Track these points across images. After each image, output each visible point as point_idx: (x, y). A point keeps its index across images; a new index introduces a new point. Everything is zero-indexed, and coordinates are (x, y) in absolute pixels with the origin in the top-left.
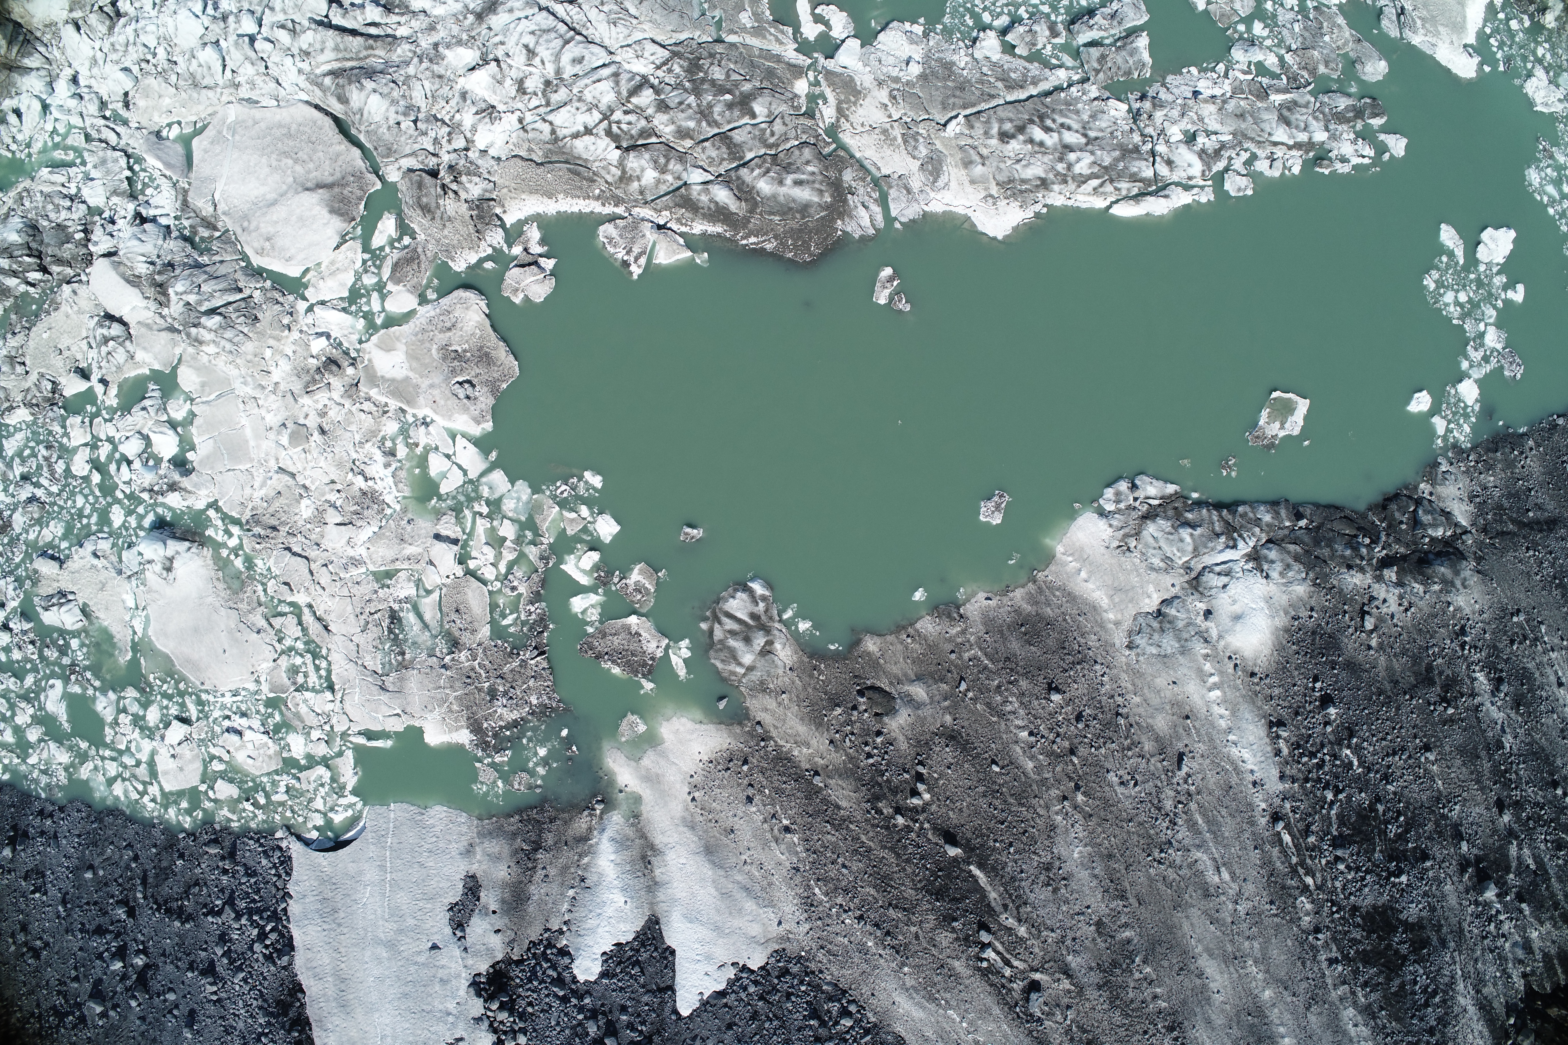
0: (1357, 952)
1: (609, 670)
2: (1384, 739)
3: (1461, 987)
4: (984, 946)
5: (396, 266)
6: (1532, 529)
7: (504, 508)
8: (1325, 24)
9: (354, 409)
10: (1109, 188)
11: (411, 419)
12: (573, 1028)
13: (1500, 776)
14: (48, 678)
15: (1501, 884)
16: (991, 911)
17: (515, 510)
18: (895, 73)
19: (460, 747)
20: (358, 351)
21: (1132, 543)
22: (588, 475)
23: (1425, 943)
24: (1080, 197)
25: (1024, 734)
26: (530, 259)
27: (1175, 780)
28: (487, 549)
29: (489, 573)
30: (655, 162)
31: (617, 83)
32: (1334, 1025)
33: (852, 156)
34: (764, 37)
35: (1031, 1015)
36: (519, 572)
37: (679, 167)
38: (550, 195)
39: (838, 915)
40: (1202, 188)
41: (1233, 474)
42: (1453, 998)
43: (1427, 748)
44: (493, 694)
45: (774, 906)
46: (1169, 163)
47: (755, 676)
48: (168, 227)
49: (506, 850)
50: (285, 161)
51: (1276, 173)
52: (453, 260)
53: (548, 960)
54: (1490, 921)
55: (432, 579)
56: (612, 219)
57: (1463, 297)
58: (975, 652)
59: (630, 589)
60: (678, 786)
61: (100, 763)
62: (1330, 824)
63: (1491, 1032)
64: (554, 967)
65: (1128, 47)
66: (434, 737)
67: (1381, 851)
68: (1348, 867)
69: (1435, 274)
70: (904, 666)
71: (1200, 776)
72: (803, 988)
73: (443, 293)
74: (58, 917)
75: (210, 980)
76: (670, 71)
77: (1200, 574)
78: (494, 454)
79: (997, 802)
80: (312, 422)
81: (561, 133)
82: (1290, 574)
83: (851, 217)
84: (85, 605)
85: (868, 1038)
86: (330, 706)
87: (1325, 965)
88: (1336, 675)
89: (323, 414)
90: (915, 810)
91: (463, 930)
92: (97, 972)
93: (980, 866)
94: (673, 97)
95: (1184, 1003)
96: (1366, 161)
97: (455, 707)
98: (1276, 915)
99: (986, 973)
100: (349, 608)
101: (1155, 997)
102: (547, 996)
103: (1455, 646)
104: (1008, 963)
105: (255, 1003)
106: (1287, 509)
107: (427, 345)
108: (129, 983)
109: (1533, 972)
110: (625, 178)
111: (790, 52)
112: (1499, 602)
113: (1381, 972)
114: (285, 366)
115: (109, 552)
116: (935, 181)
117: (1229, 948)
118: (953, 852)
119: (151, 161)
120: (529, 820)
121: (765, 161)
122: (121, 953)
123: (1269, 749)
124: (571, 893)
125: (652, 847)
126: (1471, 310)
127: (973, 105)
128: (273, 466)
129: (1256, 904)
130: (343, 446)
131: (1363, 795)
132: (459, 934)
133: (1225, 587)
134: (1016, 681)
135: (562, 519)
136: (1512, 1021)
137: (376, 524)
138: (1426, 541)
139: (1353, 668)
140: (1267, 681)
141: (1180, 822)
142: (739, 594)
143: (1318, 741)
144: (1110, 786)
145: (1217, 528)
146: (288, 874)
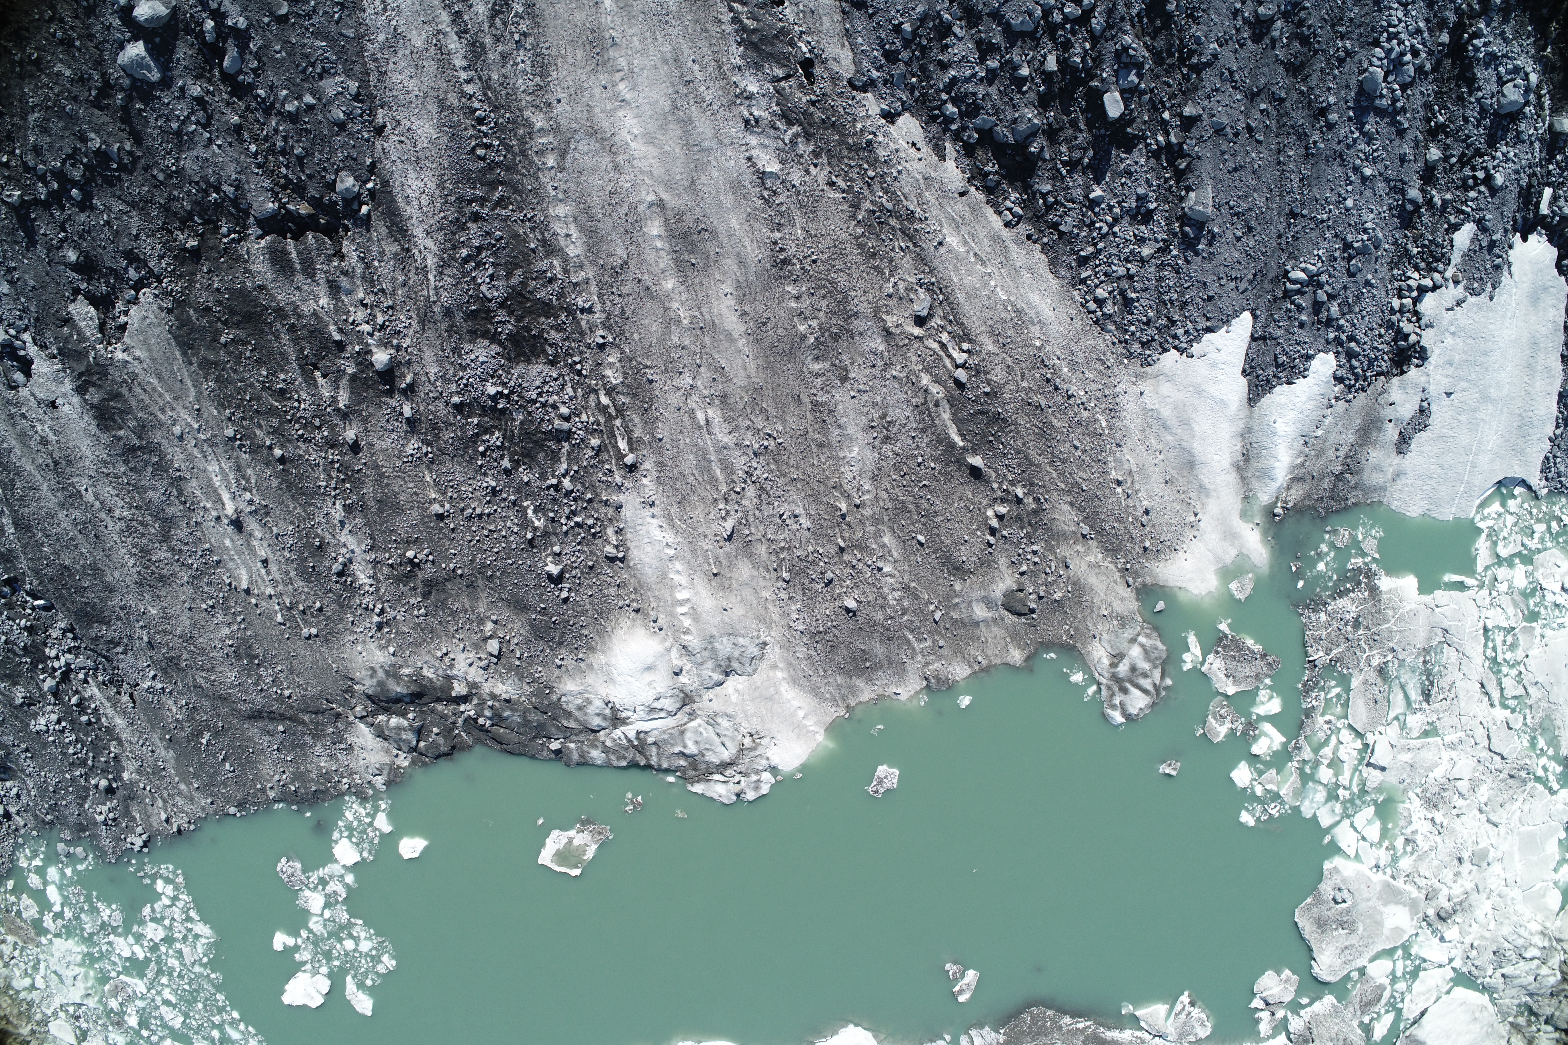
0: (556, 317)
1: (1255, 643)
2: (491, 531)
3: (431, 262)
5: (1379, 999)
6: (281, 715)
7: (1325, 794)
9: (1432, 880)
11: (1388, 871)
12: (1350, 312)
13: (351, 478)
15: (364, 365)
16: (951, 400)
17: (1316, 791)
19: (1389, 574)
20: (1421, 927)
21: (747, 741)
22: (1251, 822)
23: (471, 316)
25: (887, 569)
26: (1271, 1008)
27: (739, 514)
28: (1344, 757)
29: (1346, 735)
32: (594, 240)
35: (928, 290)
36: (1321, 735)
39: (1089, 401)
42: (444, 251)
43: (440, 517)
44: (1357, 624)
45: (1144, 410)
47: (1129, 633)
49: (1366, 474)
52: (1333, 1005)
53: (1356, 375)
54: (382, 325)
55: (1393, 731)
56: (1198, 1042)
58: (919, 647)
59: (1229, 718)
60: (1209, 528)
62: (569, 454)
63: (394, 201)
64: (1352, 368)
66: (1409, 583)
67: (514, 420)
68: (555, 407)
70: (988, 635)
71: (711, 516)
72: (1133, 328)
73: (1347, 977)
77: (680, 710)
78: (1327, 840)
79: (926, 505)
80: (1466, 867)
82: (579, 702)
85: (1083, 275)
86: (1489, 614)
87: (597, 308)
88: (543, 601)
90: (1003, 500)
91: (1421, 407)
93: (952, 445)
95: (766, 288)
97: (1390, 613)
98: (648, 368)
99: (964, 338)
100: (1462, 705)
101: (798, 298)
102: (1365, 344)
103: (391, 613)
104: (943, 346)
106: (570, 759)
107: (1365, 934)
109: (329, 259)
112: (332, 650)
113: (532, 293)
114: (1479, 914)
117: (707, 340)
118: (976, 461)
120: (1340, 501)
123: (629, 536)
124: (1319, 433)
125: (1238, 468)
128: (1502, 829)
129: (669, 382)
130: (1446, 846)
131: (526, 479)
132: (1425, 404)
133: (658, 699)
134: (886, 619)
135: (1278, 784)
136: (365, 209)
137: (1430, 780)
138: (411, 716)
139: (520, 606)
140: (621, 603)
141: (741, 474)
142: (1134, 711)
143: (571, 538)
144: (809, 515)
145: (654, 750)
146: (1546, 458)
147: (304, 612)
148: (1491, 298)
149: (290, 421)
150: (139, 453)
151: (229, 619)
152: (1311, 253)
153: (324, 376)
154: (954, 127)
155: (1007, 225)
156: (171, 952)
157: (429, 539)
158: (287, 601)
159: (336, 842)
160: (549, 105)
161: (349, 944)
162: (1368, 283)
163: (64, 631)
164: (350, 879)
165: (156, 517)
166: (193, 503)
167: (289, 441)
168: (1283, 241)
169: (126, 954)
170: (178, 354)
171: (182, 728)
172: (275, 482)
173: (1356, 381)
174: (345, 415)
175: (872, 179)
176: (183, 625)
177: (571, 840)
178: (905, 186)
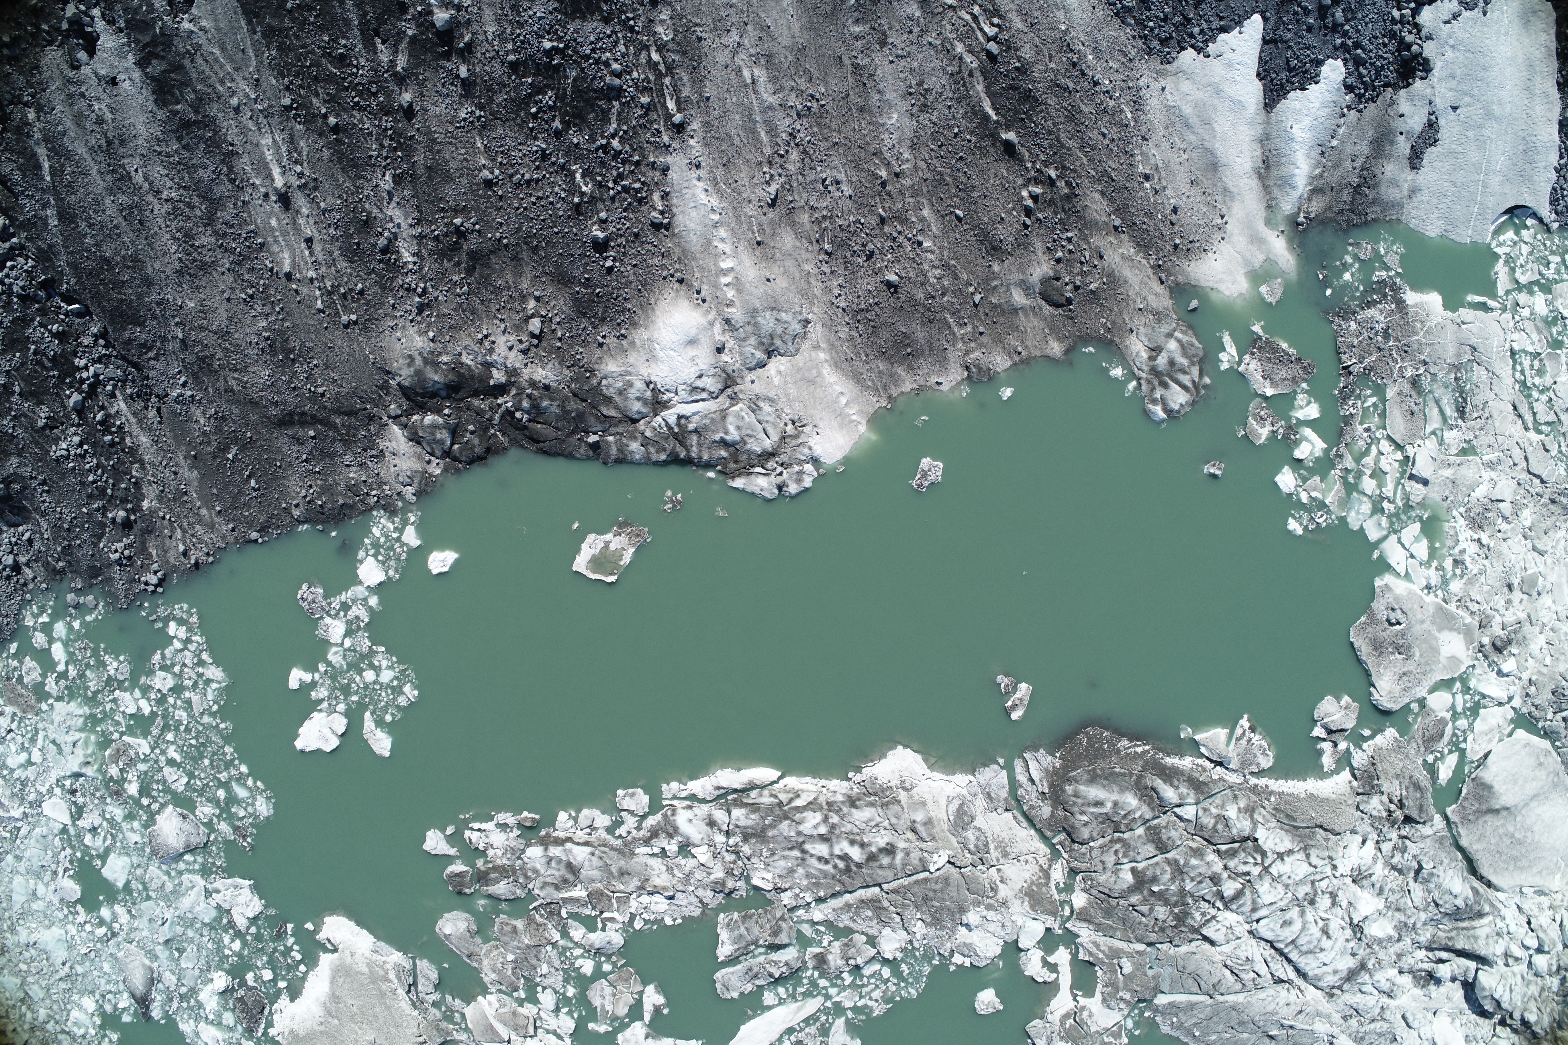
1: (1289, 347)
2: (538, 198)
5: (1442, 735)
6: (313, 418)
7: (1370, 506)
8: (509, 972)
9: (1484, 606)
10: (783, 797)
12: (1354, 18)
13: (404, 146)
15: (425, 25)
16: (984, 73)
17: (1361, 502)
18: (991, 915)
19: (1413, 288)
20: (1477, 658)
21: (790, 428)
22: (1300, 531)
24: (813, 788)
25: (927, 244)
26: (1334, 737)
27: (783, 179)
28: (1386, 468)
29: (1385, 446)
30: (1226, 826)
31: (1254, 902)
34: (1110, 948)
36: (1361, 445)
37: (1204, 821)
38: (1312, 797)
39: (1114, 89)
40: (675, 798)
41: (669, 494)
43: (489, 184)
44: (1387, 335)
45: (1167, 106)
46: (712, 823)
47: (1165, 328)
49: (1383, 188)
50: (1521, 837)
51: (585, 813)
52: (1395, 739)
53: (1365, 84)
55: (1431, 444)
56: (1260, 773)
58: (959, 332)
59: (1270, 420)
60: (1236, 231)
62: (619, 114)
64: (1361, 76)
65: (743, 944)
66: (1433, 300)
67: (567, 77)
68: (607, 64)
69: (402, 701)
70: (1027, 325)
71: (755, 180)
72: (1151, 24)
73: (1406, 708)
76: (1204, 914)
77: (722, 391)
78: (1375, 556)
79: (963, 179)
80: (1517, 595)
81: (1301, 855)
82: (620, 384)
83: (1046, 770)
86: (1514, 337)
88: (587, 272)
89: (1509, 602)
90: (1037, 182)
91: (1429, 121)
93: (987, 117)
94: (1207, 889)
96: (476, 826)
97: (1418, 325)
98: (697, 25)
99: (995, 12)
100: (1497, 424)
102: (1370, 51)
103: (433, 294)
104: (975, 18)
106: (608, 454)
107: (1422, 661)
110: (1250, 811)
111: (1085, 934)
112: (369, 338)
114: (1535, 648)
116: (961, 805)
118: (1011, 136)
120: (1360, 215)
121: (1127, 825)
123: (675, 201)
124: (1335, 143)
125: (1260, 176)
126: (360, 662)
127: (916, 882)
128: (1548, 558)
129: (717, 40)
130: (1494, 572)
131: (575, 141)
132: (1433, 117)
133: (700, 376)
134: (926, 299)
135: (1323, 492)
137: (1473, 499)
138: (446, 411)
139: (563, 280)
140: (665, 273)
141: (784, 136)
142: (1176, 407)
143: (617, 204)
144: (850, 182)
145: (694, 438)
146: (1554, 189)
147: (344, 296)
148: (1484, 15)
149: (347, 89)
150: (194, 129)
151: (267, 309)
153: (383, 43)
156: (179, 702)
157: (477, 209)
158: (329, 284)
159: (361, 562)
161: (369, 676)
163: (96, 337)
164: (373, 601)
165: (204, 198)
166: (242, 180)
167: (344, 110)
169: (131, 710)
170: (243, 23)
171: (209, 443)
172: (326, 153)
173: (1366, 91)
174: (401, 80)
176: (219, 320)
177: (607, 544)
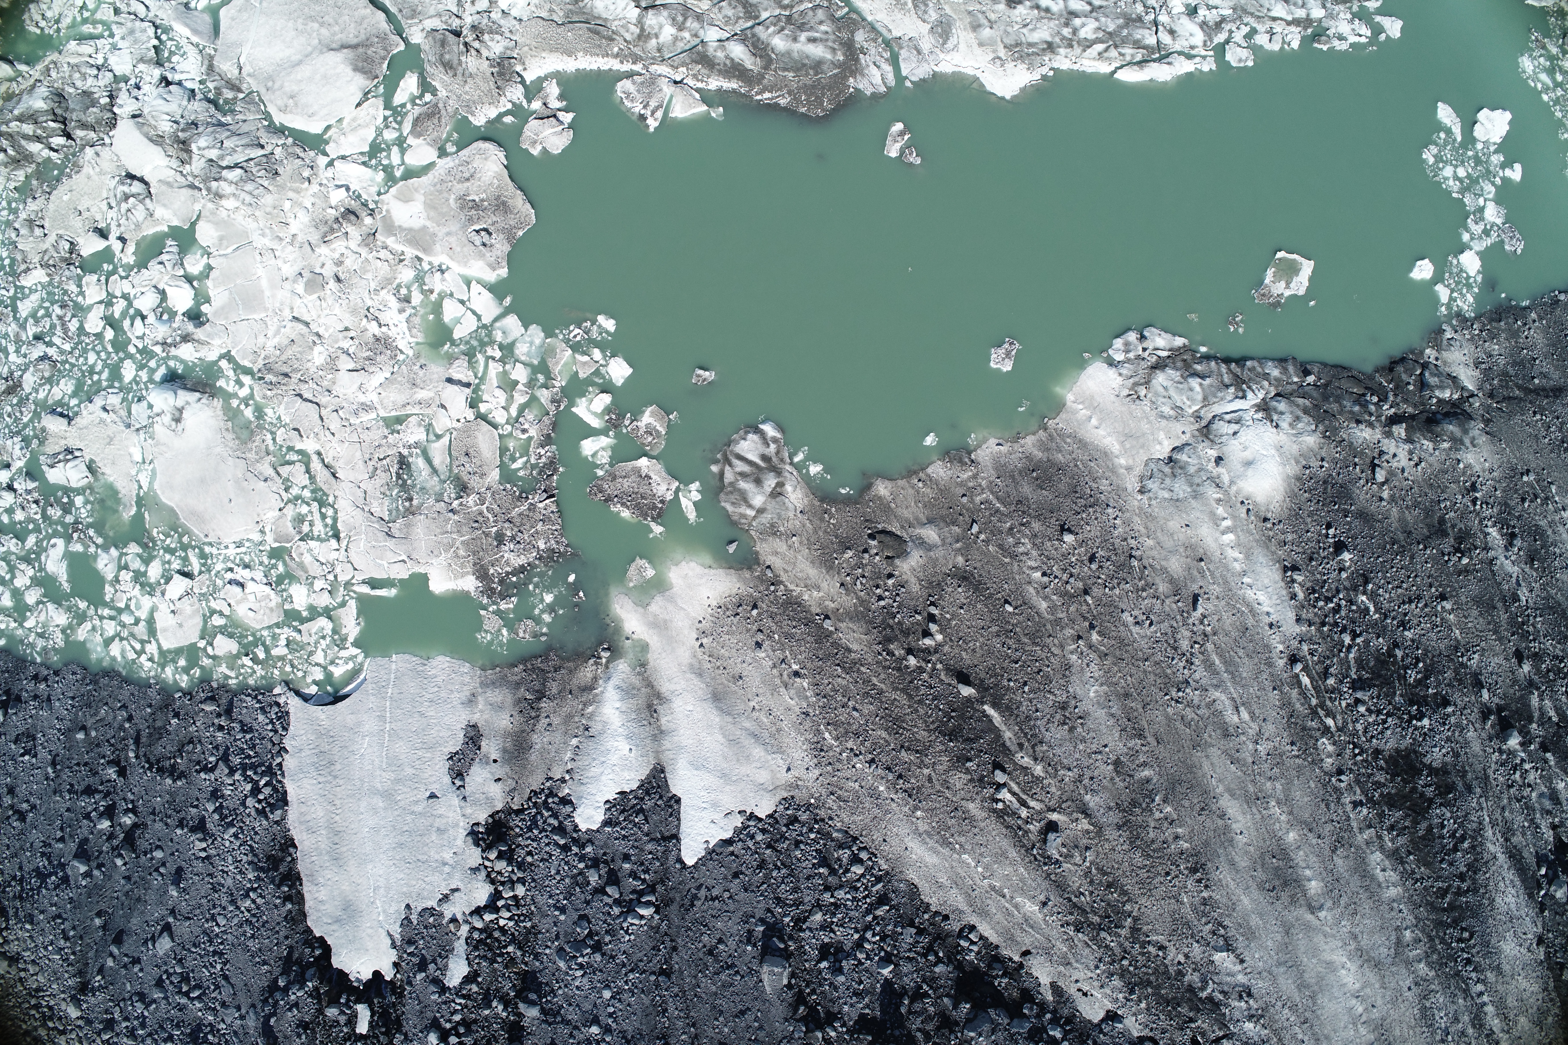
0: (1381, 795)
1: (618, 513)
2: (1400, 588)
3: (1489, 833)
4: (999, 786)
5: (416, 121)
6: (1538, 394)
7: (517, 352)
9: (370, 257)
10: (1113, 53)
11: (426, 267)
12: (574, 878)
13: (1518, 627)
14: (49, 537)
15: (1524, 732)
16: (1006, 750)
17: (528, 354)
19: (466, 595)
20: (376, 202)
21: (1142, 392)
22: (601, 319)
23: (1451, 788)
24: (1086, 62)
25: (1038, 575)
26: (549, 113)
27: (1190, 621)
28: (499, 394)
29: (500, 417)
30: (674, 19)
32: (1362, 870)
33: (864, 19)
35: (1049, 857)
36: (530, 415)
37: (696, 25)
38: (569, 53)
39: (849, 759)
40: (1204, 57)
41: (1241, 330)
42: (1482, 844)
43: (1443, 597)
44: (500, 539)
45: (783, 753)
46: (1172, 32)
47: (766, 518)
48: (193, 91)
49: (509, 699)
50: (311, 24)
51: (1276, 47)
52: (473, 114)
53: (549, 809)
54: (1515, 770)
55: (442, 422)
56: (630, 75)
57: (1461, 172)
58: (987, 496)
59: (641, 432)
60: (686, 632)
61: (97, 622)
62: (1349, 667)
63: (1523, 881)
64: (555, 816)
66: (440, 585)
67: (1401, 695)
68: (1369, 710)
69: (1434, 150)
70: (915, 510)
71: (1216, 617)
72: (812, 836)
73: (461, 146)
74: (47, 779)
75: (200, 836)
77: (1210, 423)
78: (508, 301)
79: (1010, 642)
80: (328, 271)
82: (1300, 425)
83: (863, 75)
84: (92, 461)
85: (880, 886)
86: (335, 555)
87: (1349, 807)
88: (1349, 523)
89: (339, 263)
90: (927, 651)
91: (463, 780)
92: (84, 832)
93: (994, 705)
95: (1206, 844)
96: (1363, 40)
97: (462, 552)
98: (1298, 757)
99: (1003, 814)
100: (359, 453)
101: (1177, 837)
102: (548, 844)
103: (1467, 500)
104: (1024, 804)
105: (245, 858)
106: (1295, 365)
107: (445, 195)
108: (115, 842)
109: (1562, 824)
110: (643, 36)
112: (1508, 462)
113: (1407, 815)
114: (304, 217)
115: (118, 406)
116: (944, 43)
117: (1251, 788)
118: (967, 691)
119: (181, 30)
120: (533, 669)
121: (779, 20)
122: (110, 813)
123: (1284, 592)
124: (574, 742)
125: (658, 696)
126: (1470, 185)
128: (288, 315)
129: (1277, 745)
130: (358, 293)
131: (1380, 640)
132: (458, 783)
133: (1235, 433)
134: (1028, 523)
135: (575, 362)
136: (1543, 871)
137: (388, 370)
138: (1434, 401)
139: (1365, 516)
140: (1281, 526)
141: (1197, 662)
142: (750, 436)
143: (1334, 586)
144: (1125, 625)
145: (1226, 380)
146: (285, 729)
147: (1536, 497)
148: (408, 906)
152: (637, 936)
153: (1551, 717)
154: (1048, 1016)
155: (973, 928)
157: (1449, 575)
158: (1550, 507)
159: (1478, 272)
160: (1417, 984)
162: (563, 910)
164: (1466, 237)
168: (668, 944)
173: (545, 802)
174: (1532, 685)
175: (1124, 958)
177: (1288, 286)
178: (1089, 955)
